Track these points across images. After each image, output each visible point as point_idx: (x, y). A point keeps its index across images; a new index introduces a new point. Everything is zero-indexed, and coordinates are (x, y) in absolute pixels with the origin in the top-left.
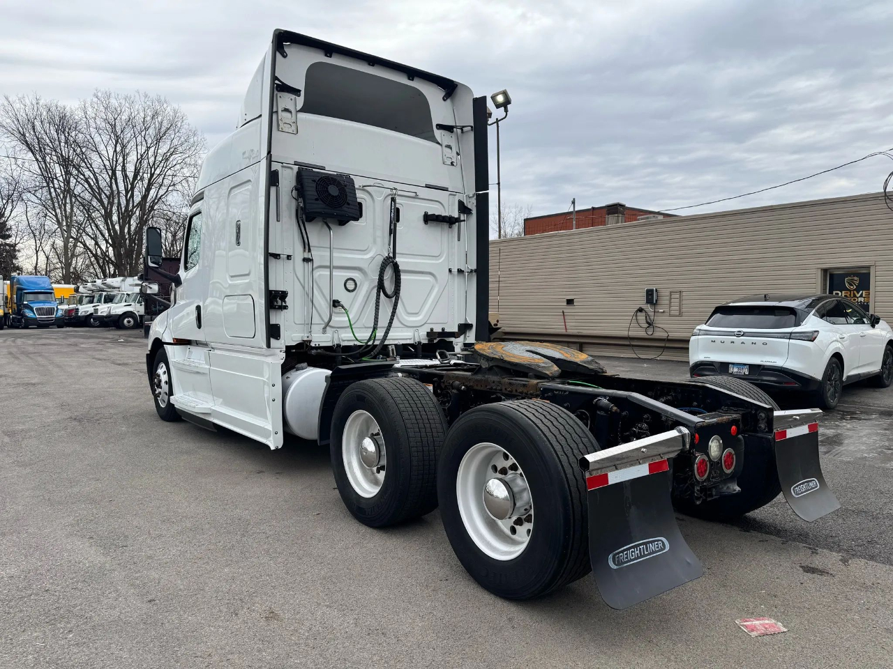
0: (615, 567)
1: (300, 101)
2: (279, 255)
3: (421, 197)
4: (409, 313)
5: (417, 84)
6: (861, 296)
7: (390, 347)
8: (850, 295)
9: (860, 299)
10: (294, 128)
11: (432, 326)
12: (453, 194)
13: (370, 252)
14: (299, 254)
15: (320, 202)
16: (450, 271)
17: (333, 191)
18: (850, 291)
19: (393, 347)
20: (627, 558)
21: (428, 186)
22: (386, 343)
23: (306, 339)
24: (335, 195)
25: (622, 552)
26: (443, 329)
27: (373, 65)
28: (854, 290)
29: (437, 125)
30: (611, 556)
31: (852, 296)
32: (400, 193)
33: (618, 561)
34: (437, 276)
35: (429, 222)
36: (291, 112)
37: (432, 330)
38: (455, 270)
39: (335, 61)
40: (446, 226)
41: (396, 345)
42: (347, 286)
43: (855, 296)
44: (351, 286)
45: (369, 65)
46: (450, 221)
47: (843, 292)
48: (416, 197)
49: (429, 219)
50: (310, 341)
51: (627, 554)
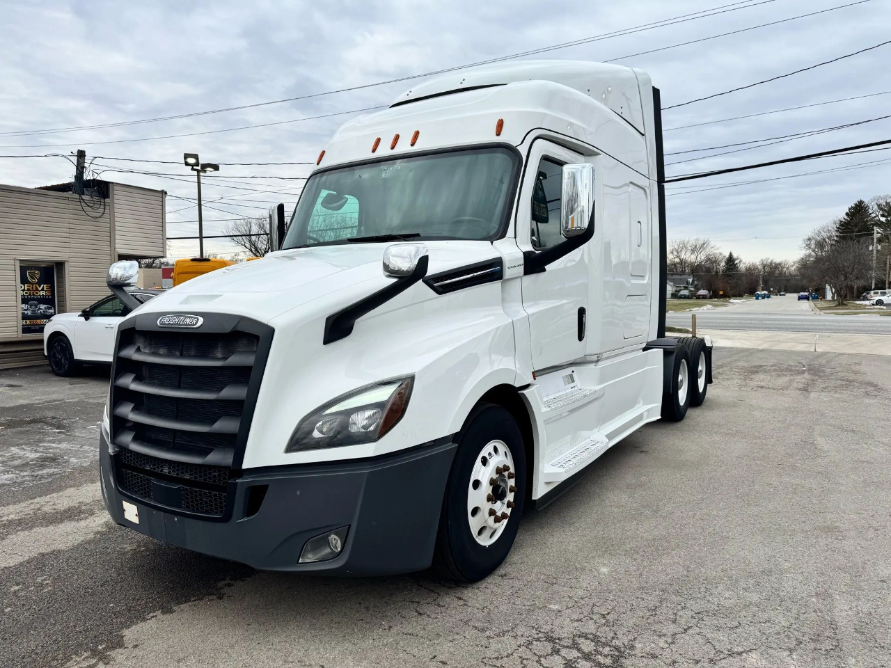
6: (43, 289)
8: (33, 288)
9: (42, 293)
18: (32, 284)
28: (35, 284)
31: (34, 289)
43: (37, 289)
47: (26, 285)
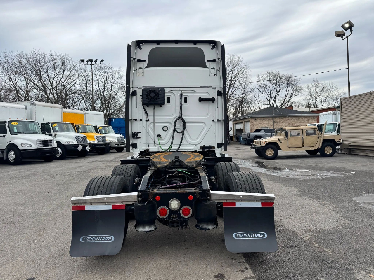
0: (83, 242)
1: (146, 64)
2: (137, 120)
3: (197, 92)
4: (192, 139)
5: (198, 46)
10: (143, 74)
11: (204, 144)
12: (215, 88)
13: (178, 115)
14: (144, 118)
15: (147, 99)
16: (213, 121)
20: (90, 240)
21: (201, 87)
22: (179, 151)
23: (147, 149)
24: (153, 96)
25: (89, 237)
26: (210, 145)
27: (177, 43)
29: (207, 60)
30: (82, 237)
32: (184, 91)
33: (85, 240)
34: (206, 123)
35: (201, 101)
36: (142, 68)
37: (204, 146)
38: (215, 120)
39: (162, 46)
40: (210, 102)
42: (164, 129)
44: (165, 129)
45: (176, 43)
46: (213, 100)
48: (195, 92)
49: (201, 100)
50: (149, 150)
51: (91, 238)
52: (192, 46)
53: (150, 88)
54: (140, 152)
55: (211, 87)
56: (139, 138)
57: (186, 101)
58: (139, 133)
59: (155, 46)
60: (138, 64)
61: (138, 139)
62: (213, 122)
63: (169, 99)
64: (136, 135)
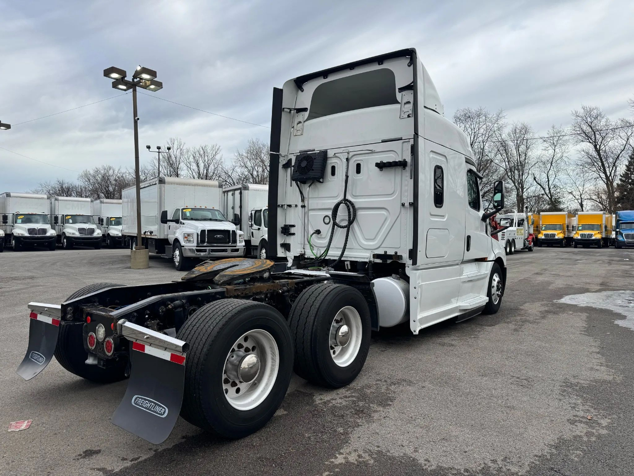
1: (307, 114)
2: (291, 205)
3: (377, 151)
4: (367, 239)
5: (386, 65)
7: (346, 263)
10: (301, 132)
13: (340, 197)
14: (300, 204)
15: (298, 172)
16: (403, 205)
17: (304, 164)
19: (348, 263)
21: (383, 142)
22: (343, 259)
23: (302, 253)
24: (305, 166)
26: (396, 253)
27: (353, 69)
29: (399, 89)
32: (354, 153)
34: (388, 209)
36: (301, 121)
37: (386, 252)
38: (407, 204)
39: (332, 78)
40: (399, 170)
41: (351, 261)
42: (325, 221)
44: (327, 220)
45: (351, 69)
48: (372, 152)
49: (381, 166)
50: (305, 254)
52: (375, 67)
53: (308, 153)
54: (295, 257)
55: (401, 139)
56: (294, 234)
57: (358, 171)
58: (293, 226)
59: (321, 81)
60: (296, 117)
61: (292, 237)
62: (402, 208)
63: (333, 168)
64: (287, 230)
